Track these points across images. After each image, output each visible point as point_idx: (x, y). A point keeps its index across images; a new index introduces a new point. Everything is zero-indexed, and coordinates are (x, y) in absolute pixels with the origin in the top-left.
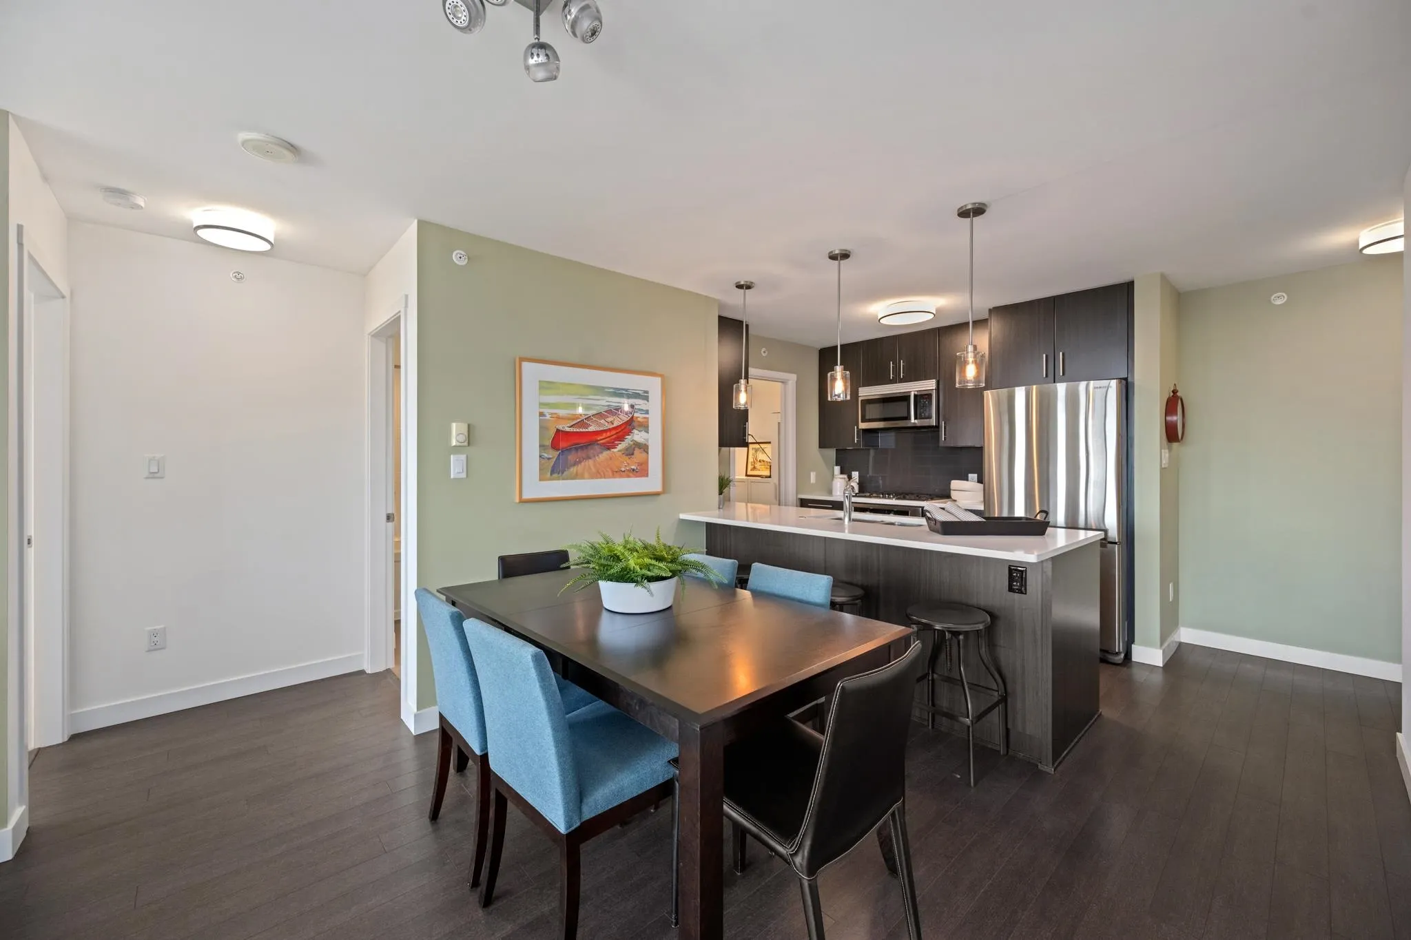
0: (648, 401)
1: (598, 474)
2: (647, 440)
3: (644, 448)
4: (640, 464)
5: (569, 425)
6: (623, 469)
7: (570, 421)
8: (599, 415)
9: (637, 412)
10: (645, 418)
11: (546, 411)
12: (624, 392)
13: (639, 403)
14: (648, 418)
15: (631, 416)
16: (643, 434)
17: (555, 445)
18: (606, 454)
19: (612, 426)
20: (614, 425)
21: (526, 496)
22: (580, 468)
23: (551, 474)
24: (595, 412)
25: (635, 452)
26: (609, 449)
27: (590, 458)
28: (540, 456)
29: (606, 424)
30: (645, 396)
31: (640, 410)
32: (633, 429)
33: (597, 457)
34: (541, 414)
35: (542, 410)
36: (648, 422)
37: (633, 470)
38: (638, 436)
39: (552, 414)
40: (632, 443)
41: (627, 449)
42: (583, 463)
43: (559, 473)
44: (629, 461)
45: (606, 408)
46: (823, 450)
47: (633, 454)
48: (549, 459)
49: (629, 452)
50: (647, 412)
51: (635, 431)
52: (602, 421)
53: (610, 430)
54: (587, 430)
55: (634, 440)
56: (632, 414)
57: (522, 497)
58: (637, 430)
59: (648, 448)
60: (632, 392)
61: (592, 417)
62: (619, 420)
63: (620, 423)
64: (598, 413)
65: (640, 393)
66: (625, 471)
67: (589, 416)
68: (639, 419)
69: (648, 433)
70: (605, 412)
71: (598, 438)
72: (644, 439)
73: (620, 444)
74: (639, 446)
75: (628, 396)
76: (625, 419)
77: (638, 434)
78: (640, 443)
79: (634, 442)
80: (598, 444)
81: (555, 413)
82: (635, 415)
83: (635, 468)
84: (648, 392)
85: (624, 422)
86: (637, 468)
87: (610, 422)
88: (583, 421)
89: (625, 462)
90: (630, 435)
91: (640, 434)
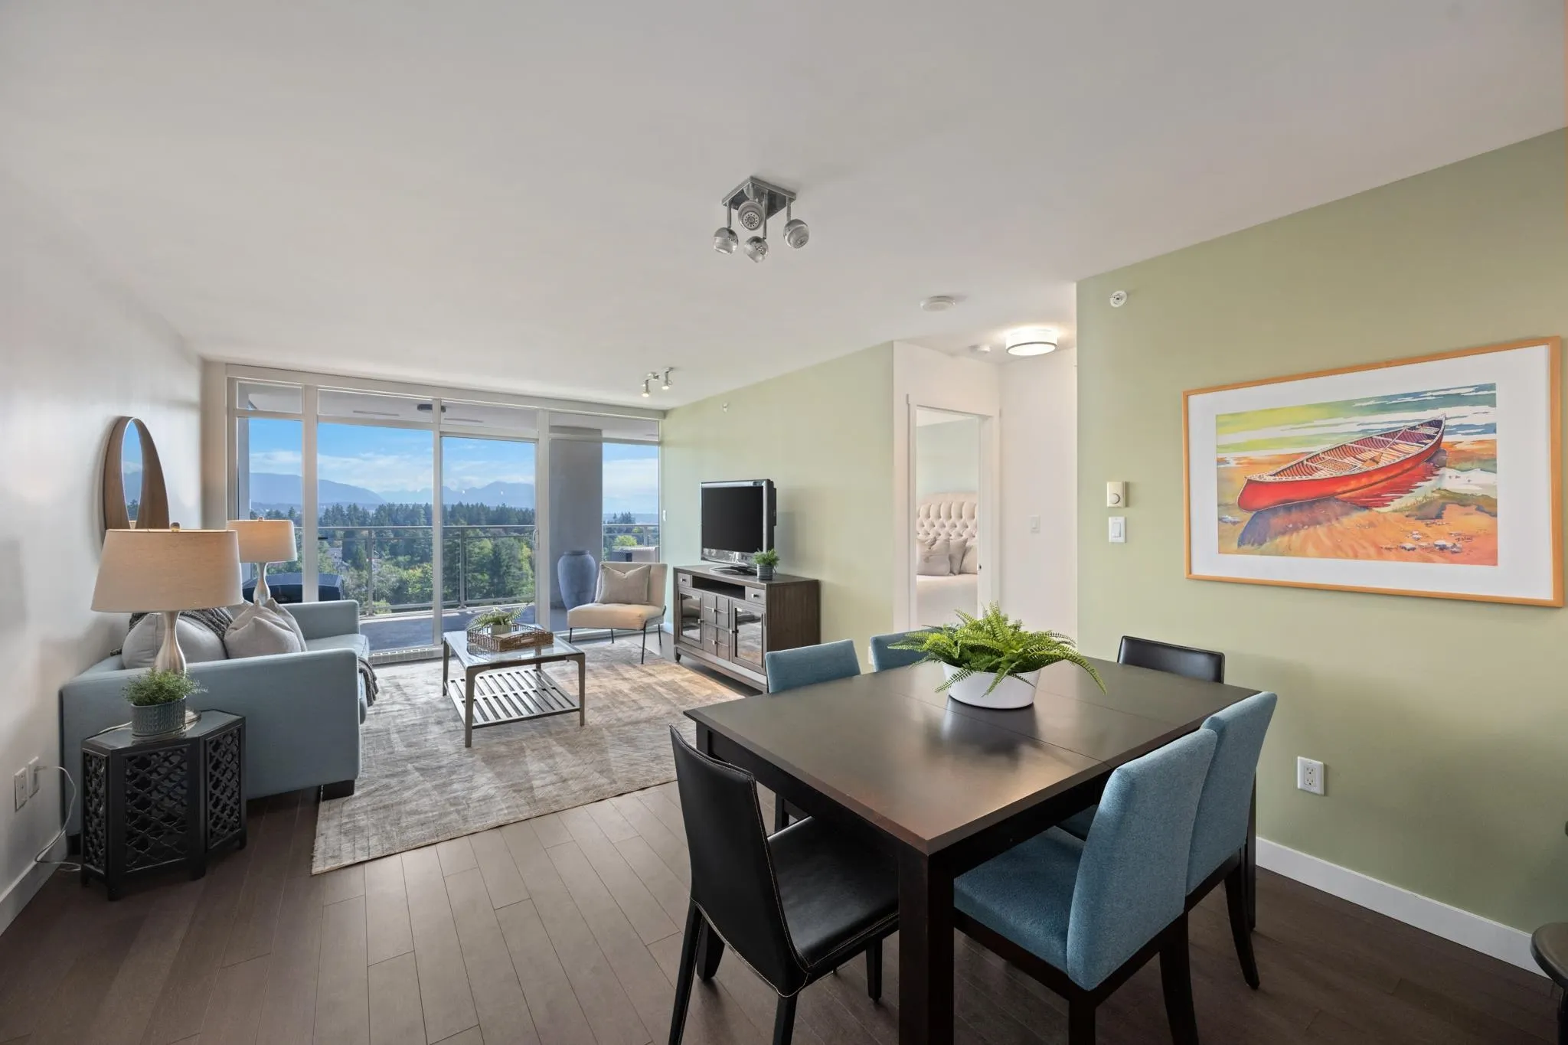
0: (1495, 406)
1: (1337, 551)
2: (1494, 488)
3: (1486, 505)
4: (1467, 537)
5: (1271, 473)
6: (1409, 545)
7: (1271, 467)
8: (1343, 450)
9: (1450, 433)
10: (1482, 442)
11: (1230, 456)
12: (1409, 399)
14: (1494, 442)
15: (1431, 443)
17: (1243, 503)
18: (1359, 516)
19: (1376, 467)
20: (1382, 464)
21: (1197, 571)
22: (1296, 539)
23: (1239, 545)
24: (1328, 447)
25: (1448, 513)
26: (1366, 507)
27: (1319, 523)
28: (1220, 519)
29: (1359, 464)
30: (1481, 398)
31: (1461, 427)
32: (1438, 469)
33: (1334, 522)
34: (1220, 461)
35: (1221, 456)
36: (1495, 449)
37: (1443, 548)
39: (1239, 459)
40: (1439, 495)
41: (1421, 506)
42: (1302, 532)
43: (1253, 545)
44: (1428, 531)
45: (1359, 437)
47: (1438, 516)
48: (1234, 523)
49: (1431, 513)
50: (1491, 428)
52: (1349, 460)
53: (1367, 474)
54: (1310, 478)
55: (1446, 490)
56: (1437, 438)
57: (1190, 573)
58: (1454, 468)
59: (1493, 503)
60: (1432, 396)
61: (1322, 456)
62: (1395, 453)
63: (1397, 460)
64: (1338, 447)
65: (1459, 394)
66: (1413, 549)
67: (1314, 454)
68: (1459, 447)
69: (1495, 472)
70: (1357, 442)
71: (1339, 490)
72: (1476, 485)
73: (1400, 497)
74: (1462, 500)
75: (1422, 405)
76: (1413, 449)
77: (1457, 477)
78: (1466, 495)
79: (1443, 492)
80: (1337, 500)
81: (1245, 458)
82: (1446, 439)
83: (1449, 544)
84: (1492, 387)
85: (1410, 455)
86: (1455, 545)
87: (1370, 459)
88: (1303, 464)
89: (1415, 532)
90: (1430, 480)
91: (1464, 476)
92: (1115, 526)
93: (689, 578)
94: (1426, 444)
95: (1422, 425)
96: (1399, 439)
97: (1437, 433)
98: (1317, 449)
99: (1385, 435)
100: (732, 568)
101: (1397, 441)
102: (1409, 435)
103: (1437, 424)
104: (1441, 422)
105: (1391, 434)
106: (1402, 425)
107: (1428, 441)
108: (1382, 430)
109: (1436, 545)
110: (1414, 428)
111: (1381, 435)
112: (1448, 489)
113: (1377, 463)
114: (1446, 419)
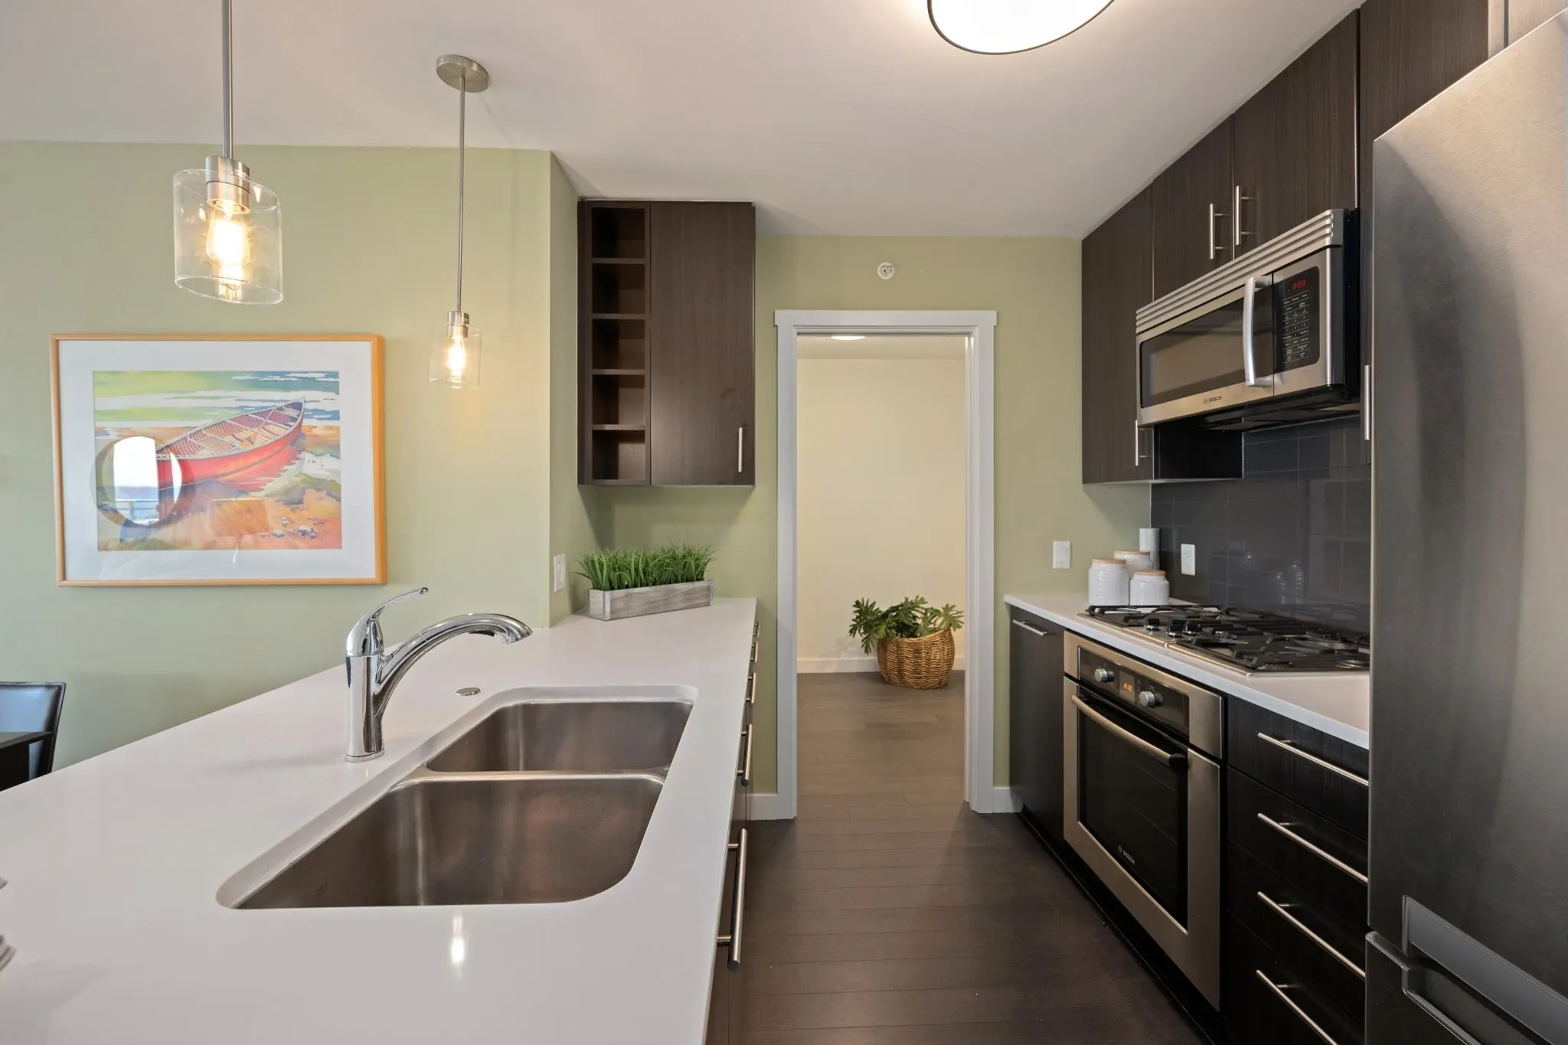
0: (338, 393)
2: (338, 473)
3: (333, 490)
4: (320, 523)
6: (279, 532)
8: (221, 427)
9: (309, 417)
10: (330, 428)
11: (109, 426)
12: (277, 378)
13: (312, 398)
14: (338, 428)
15: (294, 425)
16: (328, 462)
18: (236, 501)
19: (251, 447)
20: (256, 445)
21: (72, 576)
22: (180, 528)
23: (120, 539)
24: (210, 422)
25: (306, 498)
26: (242, 491)
27: (203, 510)
28: (99, 507)
29: (237, 444)
30: (330, 383)
31: (316, 411)
32: (300, 452)
33: (216, 508)
34: (98, 432)
35: (100, 424)
36: (338, 436)
37: (304, 533)
38: (314, 465)
39: (119, 430)
40: (299, 479)
41: (287, 491)
42: (185, 520)
44: (292, 516)
45: (236, 413)
46: (1094, 487)
47: (301, 502)
48: (115, 511)
49: (293, 498)
50: (335, 415)
51: (307, 457)
52: (228, 439)
53: (244, 455)
54: (193, 457)
55: (305, 474)
56: (298, 421)
57: (64, 578)
58: (311, 453)
59: (338, 487)
60: (294, 377)
61: (204, 432)
62: (269, 435)
63: (269, 442)
64: (219, 424)
65: (314, 378)
66: (283, 535)
67: (198, 429)
68: (315, 431)
69: (339, 458)
70: (233, 420)
71: (221, 471)
72: (328, 470)
73: (271, 481)
74: (317, 484)
75: (287, 386)
76: (281, 431)
77: (314, 462)
78: (320, 479)
79: (303, 477)
80: (218, 482)
81: (127, 429)
82: (307, 422)
83: (309, 529)
84: (335, 375)
85: (279, 437)
86: (312, 530)
87: (247, 439)
88: (186, 441)
89: (284, 518)
90: (294, 463)
91: (318, 460)
94: (291, 426)
95: (287, 406)
96: (270, 419)
97: (298, 416)
98: (200, 424)
99: (258, 414)
101: (269, 421)
102: (275, 415)
103: (297, 406)
104: (301, 404)
105: (263, 413)
106: (272, 404)
107: (292, 424)
108: (257, 408)
109: (299, 531)
110: (280, 409)
111: (255, 414)
112: (308, 474)
113: (253, 443)
114: (305, 402)
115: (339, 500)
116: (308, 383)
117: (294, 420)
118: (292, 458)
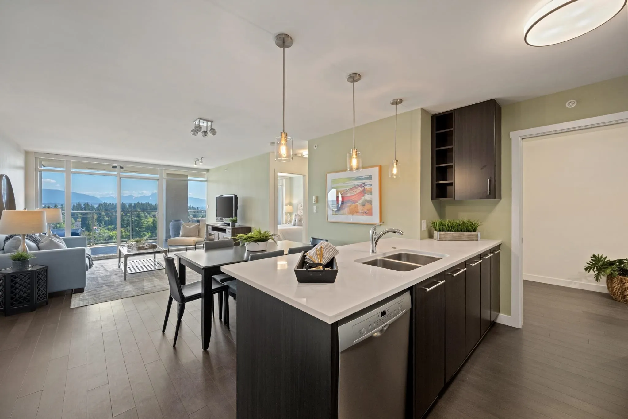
0: (372, 180)
2: (372, 199)
3: (370, 202)
4: (368, 210)
6: (361, 212)
8: (351, 189)
9: (366, 186)
10: (370, 188)
12: (360, 178)
13: (367, 182)
14: (372, 188)
15: (364, 188)
16: (370, 196)
18: (354, 204)
22: (344, 211)
23: (336, 213)
24: (349, 188)
25: (366, 205)
29: (354, 193)
30: (370, 178)
31: (368, 184)
33: (350, 207)
36: (371, 190)
37: (365, 212)
38: (367, 197)
40: (364, 200)
41: (363, 202)
42: (345, 209)
43: (338, 212)
44: (363, 208)
45: (354, 186)
47: (365, 205)
49: (363, 204)
50: (371, 185)
51: (366, 195)
52: (352, 192)
53: (355, 195)
54: (347, 196)
57: (328, 220)
59: (372, 202)
60: (364, 177)
62: (359, 190)
63: (359, 192)
68: (367, 189)
69: (372, 195)
71: (350, 199)
72: (370, 198)
73: (359, 200)
74: (367, 201)
75: (362, 179)
76: (361, 189)
82: (366, 187)
83: (366, 212)
84: (372, 175)
85: (361, 191)
89: (361, 209)
91: (368, 196)
92: (315, 207)
93: (211, 227)
98: (347, 189)
100: (225, 224)
102: (360, 186)
103: (364, 183)
104: (365, 183)
105: (358, 186)
106: (359, 183)
110: (361, 184)
112: (366, 199)
113: (356, 192)
115: (372, 205)
116: (367, 178)
117: (363, 187)
118: (363, 195)
